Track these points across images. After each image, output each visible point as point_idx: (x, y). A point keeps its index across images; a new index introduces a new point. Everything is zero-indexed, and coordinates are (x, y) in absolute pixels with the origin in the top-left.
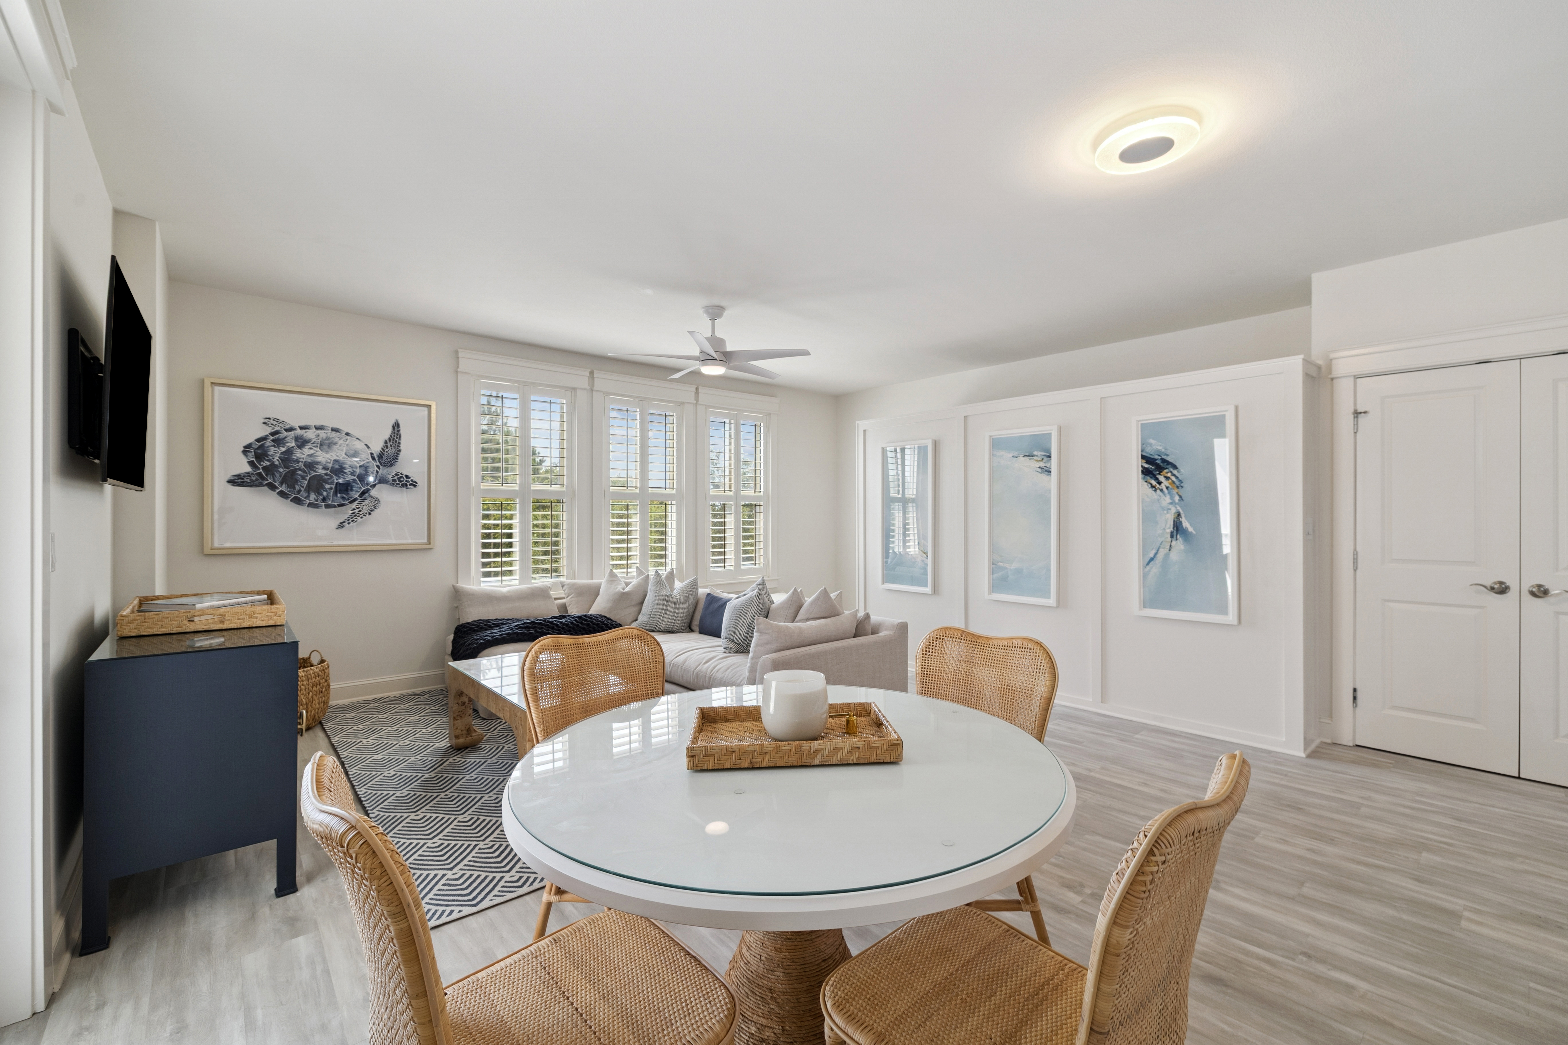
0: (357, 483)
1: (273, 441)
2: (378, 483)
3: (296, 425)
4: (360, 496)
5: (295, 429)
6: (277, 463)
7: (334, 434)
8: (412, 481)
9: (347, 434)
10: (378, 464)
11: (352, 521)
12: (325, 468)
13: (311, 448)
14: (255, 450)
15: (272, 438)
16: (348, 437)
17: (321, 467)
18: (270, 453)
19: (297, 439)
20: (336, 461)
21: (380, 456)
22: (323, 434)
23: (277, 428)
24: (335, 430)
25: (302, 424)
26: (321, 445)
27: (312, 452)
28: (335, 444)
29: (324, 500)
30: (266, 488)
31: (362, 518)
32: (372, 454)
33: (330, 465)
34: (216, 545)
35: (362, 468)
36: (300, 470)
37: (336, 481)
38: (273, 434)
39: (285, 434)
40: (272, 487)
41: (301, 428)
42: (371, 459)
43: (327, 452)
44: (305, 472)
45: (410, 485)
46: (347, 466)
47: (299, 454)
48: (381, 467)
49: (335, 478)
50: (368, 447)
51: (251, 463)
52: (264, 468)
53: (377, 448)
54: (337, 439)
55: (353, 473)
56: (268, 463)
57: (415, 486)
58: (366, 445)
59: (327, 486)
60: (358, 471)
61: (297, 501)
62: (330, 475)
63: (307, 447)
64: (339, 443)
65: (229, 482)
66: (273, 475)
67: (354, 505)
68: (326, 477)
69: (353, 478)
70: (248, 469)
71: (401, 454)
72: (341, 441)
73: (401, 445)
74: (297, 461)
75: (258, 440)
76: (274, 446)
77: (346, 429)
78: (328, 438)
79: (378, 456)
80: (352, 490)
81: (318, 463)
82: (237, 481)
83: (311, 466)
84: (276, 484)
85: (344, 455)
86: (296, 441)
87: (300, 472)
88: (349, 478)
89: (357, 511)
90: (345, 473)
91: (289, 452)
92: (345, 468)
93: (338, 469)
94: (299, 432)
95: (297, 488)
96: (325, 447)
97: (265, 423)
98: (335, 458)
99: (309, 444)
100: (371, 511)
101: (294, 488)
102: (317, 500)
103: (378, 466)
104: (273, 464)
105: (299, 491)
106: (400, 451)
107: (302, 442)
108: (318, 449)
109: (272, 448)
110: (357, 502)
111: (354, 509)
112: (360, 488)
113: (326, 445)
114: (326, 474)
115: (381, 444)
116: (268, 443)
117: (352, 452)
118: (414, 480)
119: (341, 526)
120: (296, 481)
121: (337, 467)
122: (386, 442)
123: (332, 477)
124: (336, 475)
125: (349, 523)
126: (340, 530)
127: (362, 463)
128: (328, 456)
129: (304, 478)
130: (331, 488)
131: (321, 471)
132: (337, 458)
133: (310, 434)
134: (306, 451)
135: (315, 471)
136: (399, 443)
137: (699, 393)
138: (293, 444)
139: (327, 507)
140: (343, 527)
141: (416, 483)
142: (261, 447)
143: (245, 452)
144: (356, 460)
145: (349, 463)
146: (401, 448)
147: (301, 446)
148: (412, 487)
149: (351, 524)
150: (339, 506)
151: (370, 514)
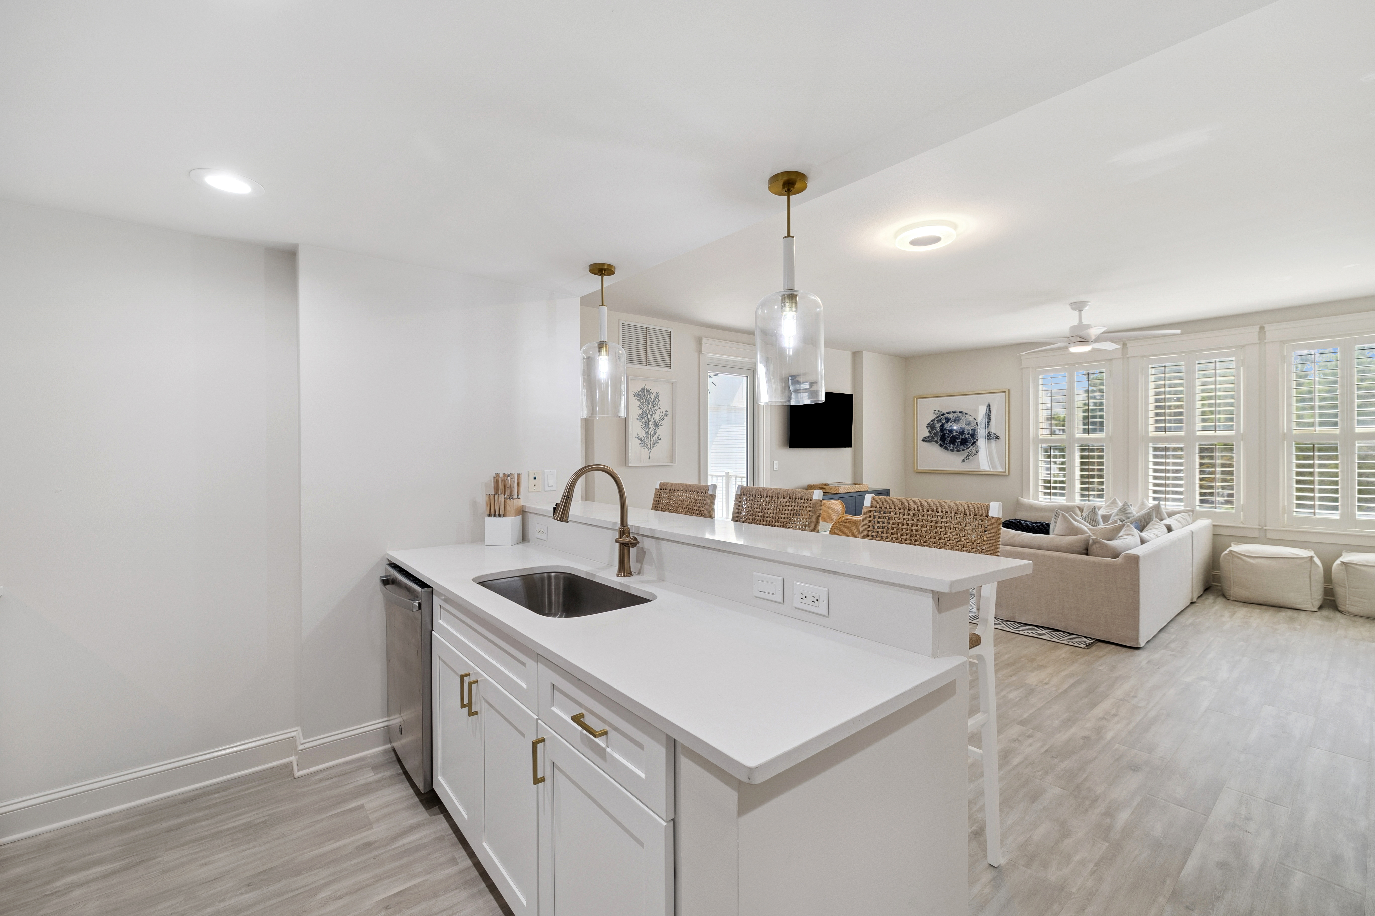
0: (970, 439)
1: (937, 421)
2: (980, 438)
3: (945, 412)
4: (972, 445)
5: (945, 414)
6: (938, 431)
7: (961, 414)
8: (997, 436)
9: (966, 414)
11: (968, 458)
12: (957, 432)
14: (931, 425)
15: (936, 419)
16: (966, 415)
17: (955, 431)
18: (936, 427)
19: (945, 418)
20: (961, 428)
22: (955, 414)
23: (938, 415)
24: (961, 412)
25: (948, 411)
26: (955, 420)
27: (951, 424)
28: (961, 419)
29: (956, 448)
30: (934, 442)
31: (972, 456)
32: (977, 422)
33: (959, 430)
34: (919, 468)
35: (973, 430)
36: (947, 433)
37: (961, 438)
38: (937, 417)
39: (941, 417)
40: (937, 442)
41: (947, 413)
42: (976, 426)
43: (957, 424)
44: (948, 434)
45: (996, 438)
46: (966, 430)
47: (947, 426)
48: (981, 429)
49: (961, 436)
50: (975, 419)
51: (929, 432)
52: (934, 434)
54: (962, 417)
55: (968, 434)
56: (935, 431)
57: (998, 439)
58: (974, 418)
59: (958, 441)
60: (971, 432)
61: (946, 448)
62: (958, 435)
65: (922, 440)
66: (937, 436)
67: (969, 450)
68: (957, 436)
69: (969, 436)
70: (928, 434)
71: (991, 421)
72: (963, 418)
73: (991, 416)
74: (946, 429)
75: (932, 421)
76: (937, 423)
78: (958, 417)
79: (980, 424)
80: (968, 442)
81: (954, 430)
82: (925, 440)
83: (951, 431)
84: (938, 441)
85: (964, 425)
86: (945, 420)
87: (947, 435)
88: (967, 436)
89: (970, 453)
90: (965, 434)
91: (943, 426)
92: (965, 431)
93: (962, 432)
94: (946, 415)
95: (946, 442)
96: (957, 421)
97: (934, 413)
98: (961, 426)
99: (951, 421)
100: (977, 453)
101: (945, 442)
102: (953, 448)
104: (937, 431)
105: (947, 444)
106: (990, 420)
107: (947, 420)
108: (954, 423)
109: (937, 424)
110: (971, 448)
112: (972, 441)
113: (957, 420)
114: (957, 435)
116: (935, 422)
117: (968, 423)
118: (998, 435)
119: (963, 461)
120: (946, 439)
121: (962, 431)
122: (983, 416)
123: (959, 436)
124: (961, 435)
126: (963, 463)
127: (972, 428)
128: (958, 426)
129: (948, 437)
130: (959, 442)
131: (955, 434)
132: (962, 426)
133: (951, 416)
134: (949, 424)
135: (953, 434)
137: (1265, 332)
138: (944, 421)
139: (958, 451)
140: (964, 461)
141: (999, 437)
142: (933, 424)
143: (927, 427)
144: (970, 426)
145: (967, 428)
146: (991, 418)
147: (947, 422)
148: (997, 439)
149: (968, 460)
150: (963, 450)
151: (976, 455)
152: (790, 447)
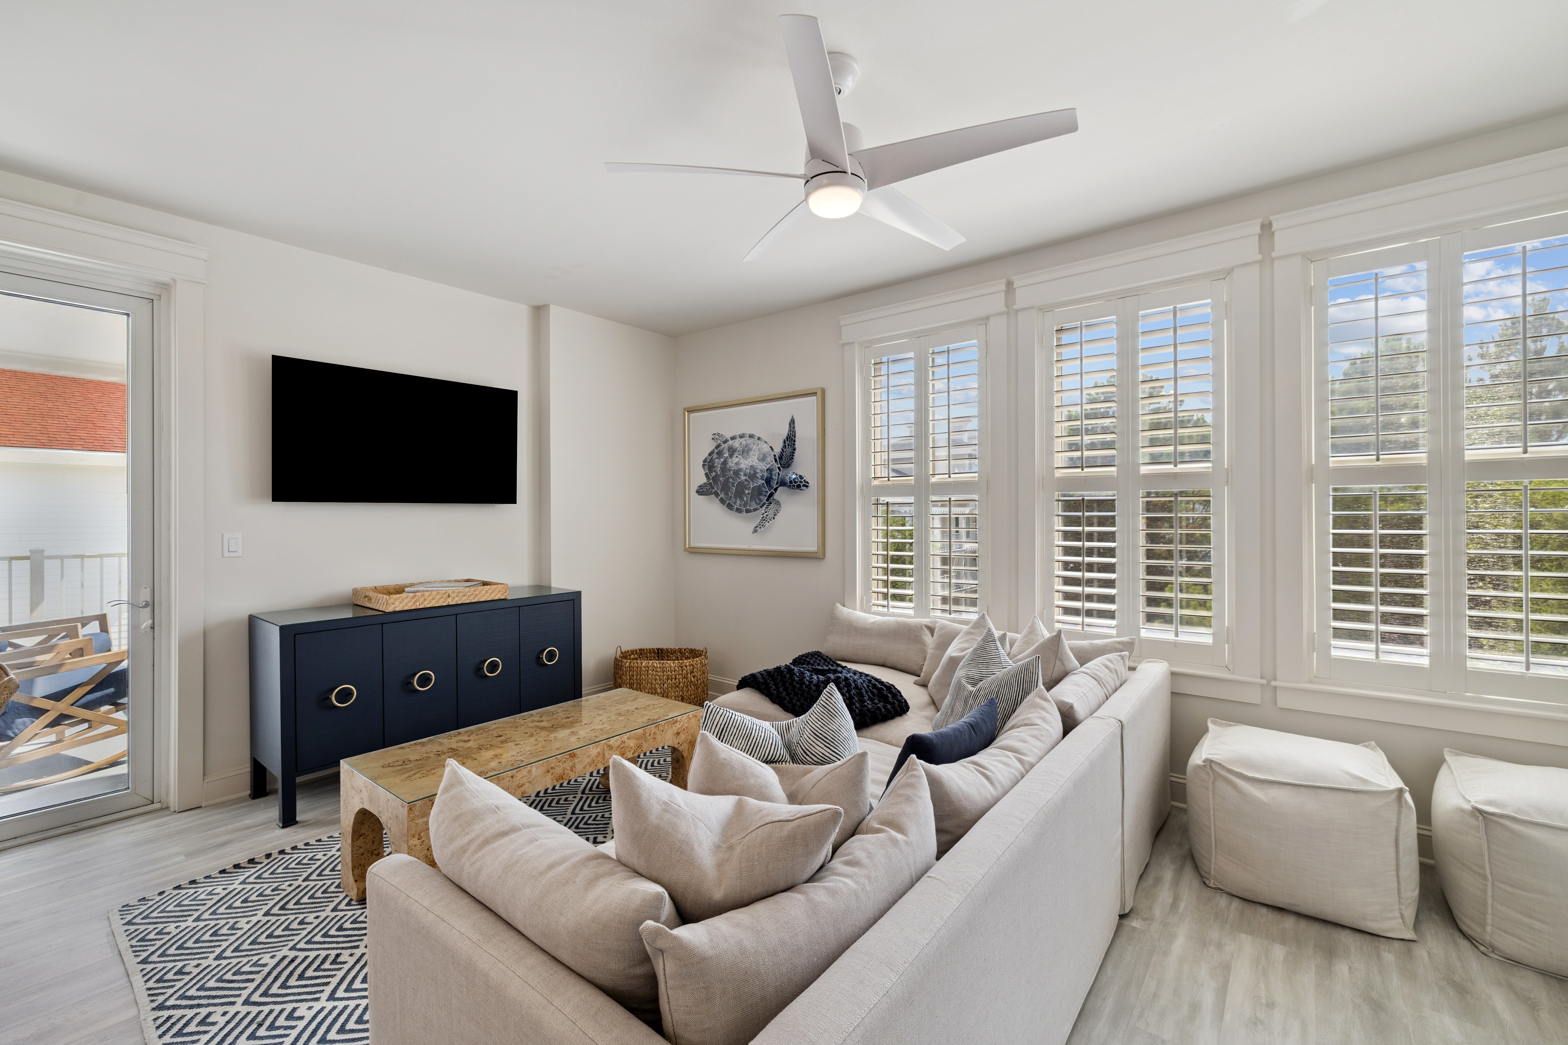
0: (765, 487)
1: (717, 453)
2: (780, 486)
4: (767, 500)
5: (728, 441)
6: (719, 473)
7: (751, 441)
8: (804, 481)
9: (759, 439)
10: (779, 466)
11: (763, 525)
12: (745, 475)
13: (737, 457)
14: (709, 463)
15: (716, 451)
16: (759, 442)
17: (742, 474)
18: (716, 465)
19: (729, 449)
20: (752, 466)
21: (781, 458)
22: (744, 441)
23: (719, 442)
24: (751, 436)
25: (732, 435)
26: (743, 452)
27: (737, 459)
28: (751, 450)
29: (745, 505)
30: (714, 496)
31: (768, 522)
33: (748, 471)
34: (692, 545)
35: (769, 471)
36: (731, 477)
37: (752, 486)
38: (717, 447)
39: (723, 446)
40: (717, 495)
41: (732, 439)
42: (774, 462)
43: (746, 459)
44: (734, 480)
45: (803, 486)
46: (758, 471)
47: (732, 463)
48: (781, 469)
49: (751, 482)
50: (772, 450)
51: (706, 475)
52: (713, 478)
53: (778, 450)
54: (753, 445)
55: (762, 478)
56: (715, 474)
57: (807, 486)
58: (771, 447)
59: (747, 492)
60: (766, 475)
61: (730, 507)
62: (748, 481)
63: (735, 456)
64: (753, 449)
65: (697, 492)
66: (717, 484)
67: (763, 510)
68: (746, 483)
69: (763, 482)
71: (796, 452)
72: (755, 447)
73: (796, 443)
74: (729, 470)
75: (710, 454)
76: (717, 458)
77: (757, 435)
78: (747, 445)
79: (779, 458)
80: (762, 494)
81: (741, 470)
82: (701, 491)
83: (737, 473)
84: (719, 492)
85: (757, 460)
86: (729, 451)
87: (731, 480)
88: (760, 482)
89: (766, 514)
90: (758, 478)
91: (725, 463)
92: (757, 473)
93: (753, 474)
94: (730, 443)
95: (730, 494)
96: (745, 454)
97: (713, 439)
98: (751, 463)
99: (736, 453)
100: (775, 515)
101: (728, 495)
102: (741, 506)
103: (779, 468)
104: (717, 474)
105: (731, 498)
106: (795, 449)
107: (732, 451)
108: (741, 457)
109: (717, 460)
110: (765, 506)
111: (763, 514)
112: (767, 492)
113: (745, 451)
114: (746, 480)
115: (781, 445)
116: (715, 456)
117: (761, 456)
118: (807, 480)
119: (755, 531)
120: (729, 487)
121: (752, 472)
122: (785, 442)
123: (749, 483)
124: (752, 480)
125: (760, 528)
126: (755, 534)
127: (768, 467)
128: (747, 462)
129: (733, 486)
130: (749, 494)
131: (743, 478)
132: (753, 464)
133: (736, 444)
134: (735, 460)
135: (740, 478)
136: (795, 441)
137: (1273, 233)
138: (727, 455)
139: (748, 511)
140: (756, 531)
141: (808, 483)
142: (711, 459)
143: (704, 465)
144: (764, 463)
145: (760, 467)
146: (796, 446)
147: (731, 456)
148: (805, 488)
149: (762, 529)
150: (755, 510)
151: (774, 518)
152: (273, 500)
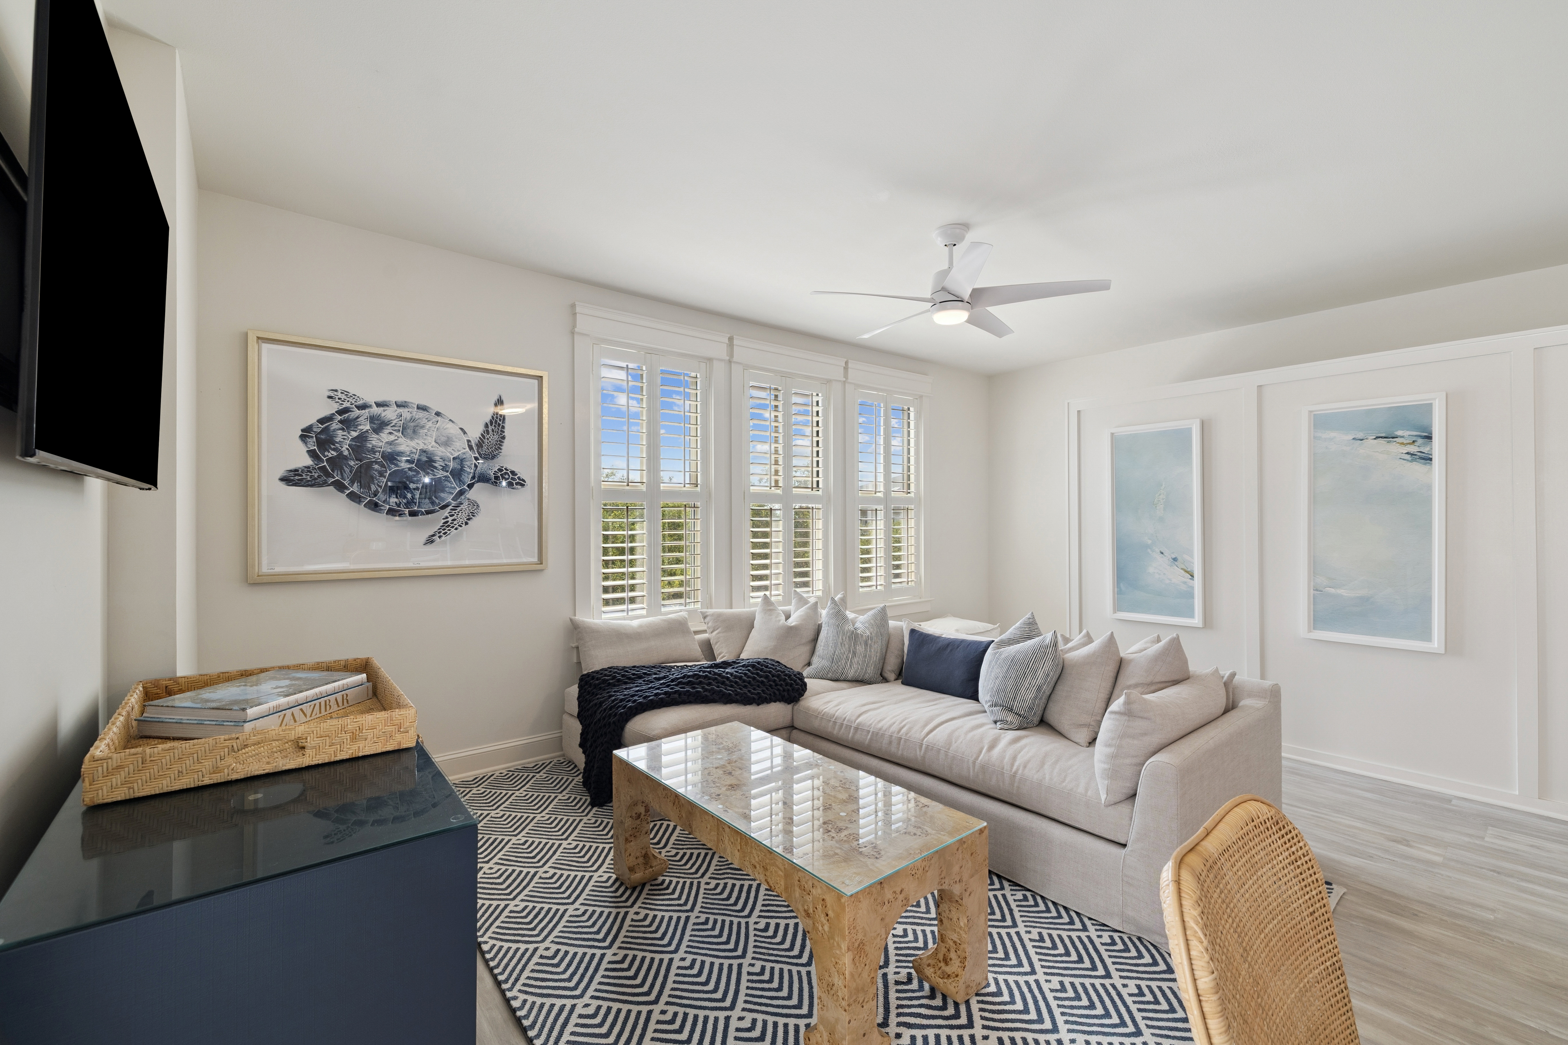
0: (450, 482)
1: (341, 422)
2: (478, 481)
3: (370, 399)
4: (454, 499)
5: (370, 406)
6: (346, 453)
7: (421, 414)
8: (519, 478)
9: (438, 414)
10: (477, 455)
11: (445, 533)
12: (408, 461)
13: (390, 433)
14: (317, 434)
15: (339, 418)
16: (439, 418)
17: (403, 459)
18: (338, 440)
19: (372, 419)
20: (423, 451)
21: (480, 445)
22: (405, 413)
23: (346, 405)
24: (421, 408)
25: (380, 399)
26: (404, 429)
27: (392, 438)
28: (423, 427)
29: (408, 504)
30: (332, 488)
31: (456, 529)
32: (469, 441)
33: (416, 457)
34: (265, 569)
35: (457, 460)
36: (376, 463)
37: (422, 479)
38: (341, 412)
39: (357, 412)
40: (340, 486)
41: (378, 405)
42: (468, 449)
43: (412, 439)
44: (383, 466)
45: (517, 484)
46: (437, 458)
47: (375, 441)
48: (480, 459)
49: (420, 473)
50: (465, 433)
51: (312, 454)
52: (329, 460)
53: (475, 433)
54: (425, 421)
55: (444, 468)
56: (335, 454)
57: (523, 485)
58: (462, 429)
59: (411, 486)
60: (452, 465)
61: (374, 506)
62: (415, 471)
63: (386, 431)
64: (427, 427)
65: (282, 479)
66: (342, 470)
67: (446, 512)
68: (411, 473)
69: (446, 474)
70: (308, 461)
71: (506, 441)
72: (430, 424)
73: (505, 430)
74: (373, 451)
75: (321, 421)
76: (343, 429)
77: (435, 408)
78: (413, 420)
79: (477, 445)
80: (443, 491)
81: (401, 454)
82: (292, 478)
83: (391, 457)
84: (346, 483)
85: (433, 443)
86: (371, 422)
87: (376, 467)
88: (440, 474)
89: (450, 519)
90: (436, 468)
91: (362, 438)
92: (435, 461)
93: (426, 463)
94: (375, 410)
95: (373, 488)
96: (409, 432)
97: (330, 397)
98: (421, 446)
99: (389, 427)
100: (469, 519)
101: (370, 489)
102: (399, 505)
103: (476, 459)
104: (340, 455)
105: (375, 494)
106: (504, 438)
107: (379, 424)
108: (400, 434)
109: (340, 432)
110: (450, 507)
111: (447, 518)
112: (454, 488)
113: (409, 429)
114: (410, 469)
115: (481, 429)
116: (335, 425)
117: (443, 439)
118: (522, 477)
119: (430, 541)
120: (372, 478)
121: (425, 459)
122: (486, 426)
124: (423, 470)
125: (440, 537)
126: (430, 547)
127: (456, 455)
128: (413, 444)
129: (381, 474)
130: (415, 489)
131: (404, 465)
132: (425, 447)
133: (390, 414)
134: (385, 437)
135: (397, 465)
136: (503, 427)
138: (368, 427)
139: (413, 514)
140: (432, 542)
141: (524, 481)
142: (325, 430)
143: (303, 438)
144: (449, 449)
145: (440, 454)
146: (505, 434)
147: (377, 430)
148: (519, 487)
149: (443, 538)
150: (428, 512)
151: (466, 524)
